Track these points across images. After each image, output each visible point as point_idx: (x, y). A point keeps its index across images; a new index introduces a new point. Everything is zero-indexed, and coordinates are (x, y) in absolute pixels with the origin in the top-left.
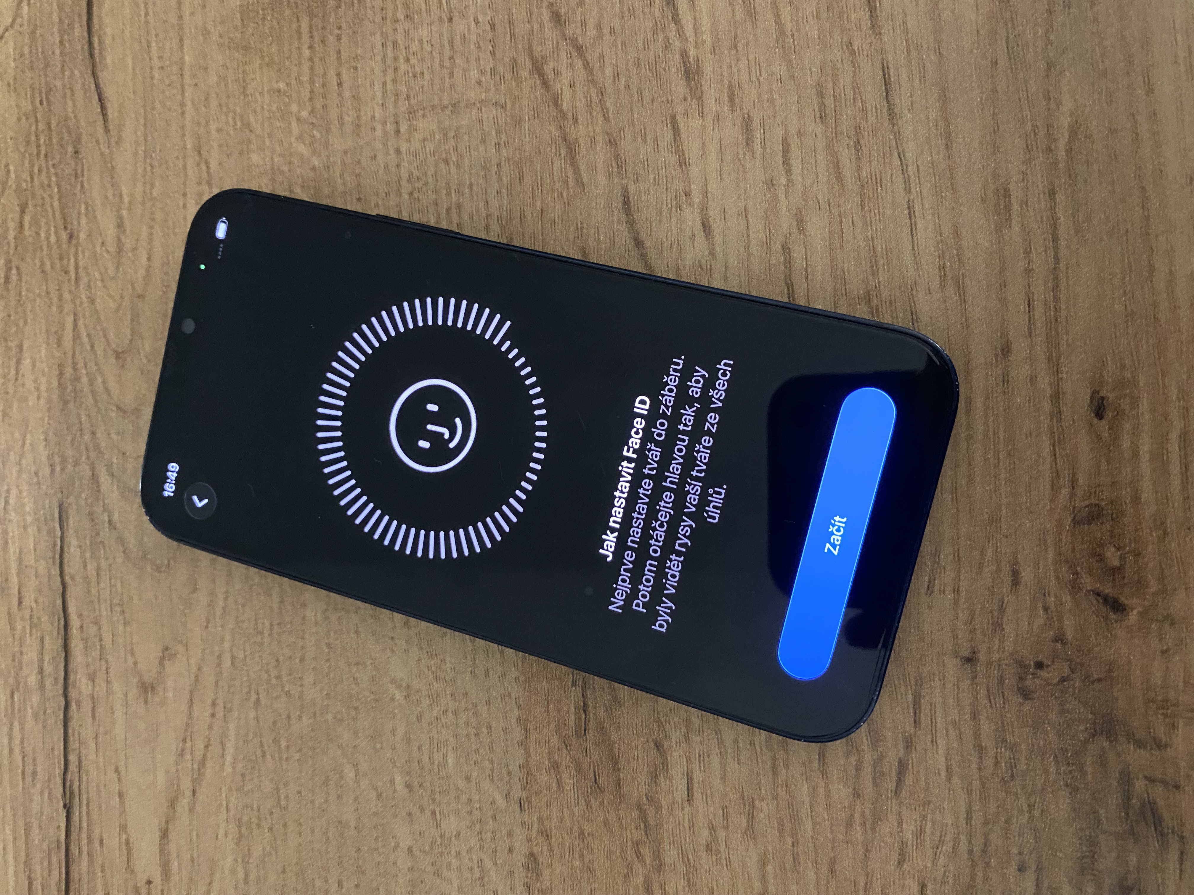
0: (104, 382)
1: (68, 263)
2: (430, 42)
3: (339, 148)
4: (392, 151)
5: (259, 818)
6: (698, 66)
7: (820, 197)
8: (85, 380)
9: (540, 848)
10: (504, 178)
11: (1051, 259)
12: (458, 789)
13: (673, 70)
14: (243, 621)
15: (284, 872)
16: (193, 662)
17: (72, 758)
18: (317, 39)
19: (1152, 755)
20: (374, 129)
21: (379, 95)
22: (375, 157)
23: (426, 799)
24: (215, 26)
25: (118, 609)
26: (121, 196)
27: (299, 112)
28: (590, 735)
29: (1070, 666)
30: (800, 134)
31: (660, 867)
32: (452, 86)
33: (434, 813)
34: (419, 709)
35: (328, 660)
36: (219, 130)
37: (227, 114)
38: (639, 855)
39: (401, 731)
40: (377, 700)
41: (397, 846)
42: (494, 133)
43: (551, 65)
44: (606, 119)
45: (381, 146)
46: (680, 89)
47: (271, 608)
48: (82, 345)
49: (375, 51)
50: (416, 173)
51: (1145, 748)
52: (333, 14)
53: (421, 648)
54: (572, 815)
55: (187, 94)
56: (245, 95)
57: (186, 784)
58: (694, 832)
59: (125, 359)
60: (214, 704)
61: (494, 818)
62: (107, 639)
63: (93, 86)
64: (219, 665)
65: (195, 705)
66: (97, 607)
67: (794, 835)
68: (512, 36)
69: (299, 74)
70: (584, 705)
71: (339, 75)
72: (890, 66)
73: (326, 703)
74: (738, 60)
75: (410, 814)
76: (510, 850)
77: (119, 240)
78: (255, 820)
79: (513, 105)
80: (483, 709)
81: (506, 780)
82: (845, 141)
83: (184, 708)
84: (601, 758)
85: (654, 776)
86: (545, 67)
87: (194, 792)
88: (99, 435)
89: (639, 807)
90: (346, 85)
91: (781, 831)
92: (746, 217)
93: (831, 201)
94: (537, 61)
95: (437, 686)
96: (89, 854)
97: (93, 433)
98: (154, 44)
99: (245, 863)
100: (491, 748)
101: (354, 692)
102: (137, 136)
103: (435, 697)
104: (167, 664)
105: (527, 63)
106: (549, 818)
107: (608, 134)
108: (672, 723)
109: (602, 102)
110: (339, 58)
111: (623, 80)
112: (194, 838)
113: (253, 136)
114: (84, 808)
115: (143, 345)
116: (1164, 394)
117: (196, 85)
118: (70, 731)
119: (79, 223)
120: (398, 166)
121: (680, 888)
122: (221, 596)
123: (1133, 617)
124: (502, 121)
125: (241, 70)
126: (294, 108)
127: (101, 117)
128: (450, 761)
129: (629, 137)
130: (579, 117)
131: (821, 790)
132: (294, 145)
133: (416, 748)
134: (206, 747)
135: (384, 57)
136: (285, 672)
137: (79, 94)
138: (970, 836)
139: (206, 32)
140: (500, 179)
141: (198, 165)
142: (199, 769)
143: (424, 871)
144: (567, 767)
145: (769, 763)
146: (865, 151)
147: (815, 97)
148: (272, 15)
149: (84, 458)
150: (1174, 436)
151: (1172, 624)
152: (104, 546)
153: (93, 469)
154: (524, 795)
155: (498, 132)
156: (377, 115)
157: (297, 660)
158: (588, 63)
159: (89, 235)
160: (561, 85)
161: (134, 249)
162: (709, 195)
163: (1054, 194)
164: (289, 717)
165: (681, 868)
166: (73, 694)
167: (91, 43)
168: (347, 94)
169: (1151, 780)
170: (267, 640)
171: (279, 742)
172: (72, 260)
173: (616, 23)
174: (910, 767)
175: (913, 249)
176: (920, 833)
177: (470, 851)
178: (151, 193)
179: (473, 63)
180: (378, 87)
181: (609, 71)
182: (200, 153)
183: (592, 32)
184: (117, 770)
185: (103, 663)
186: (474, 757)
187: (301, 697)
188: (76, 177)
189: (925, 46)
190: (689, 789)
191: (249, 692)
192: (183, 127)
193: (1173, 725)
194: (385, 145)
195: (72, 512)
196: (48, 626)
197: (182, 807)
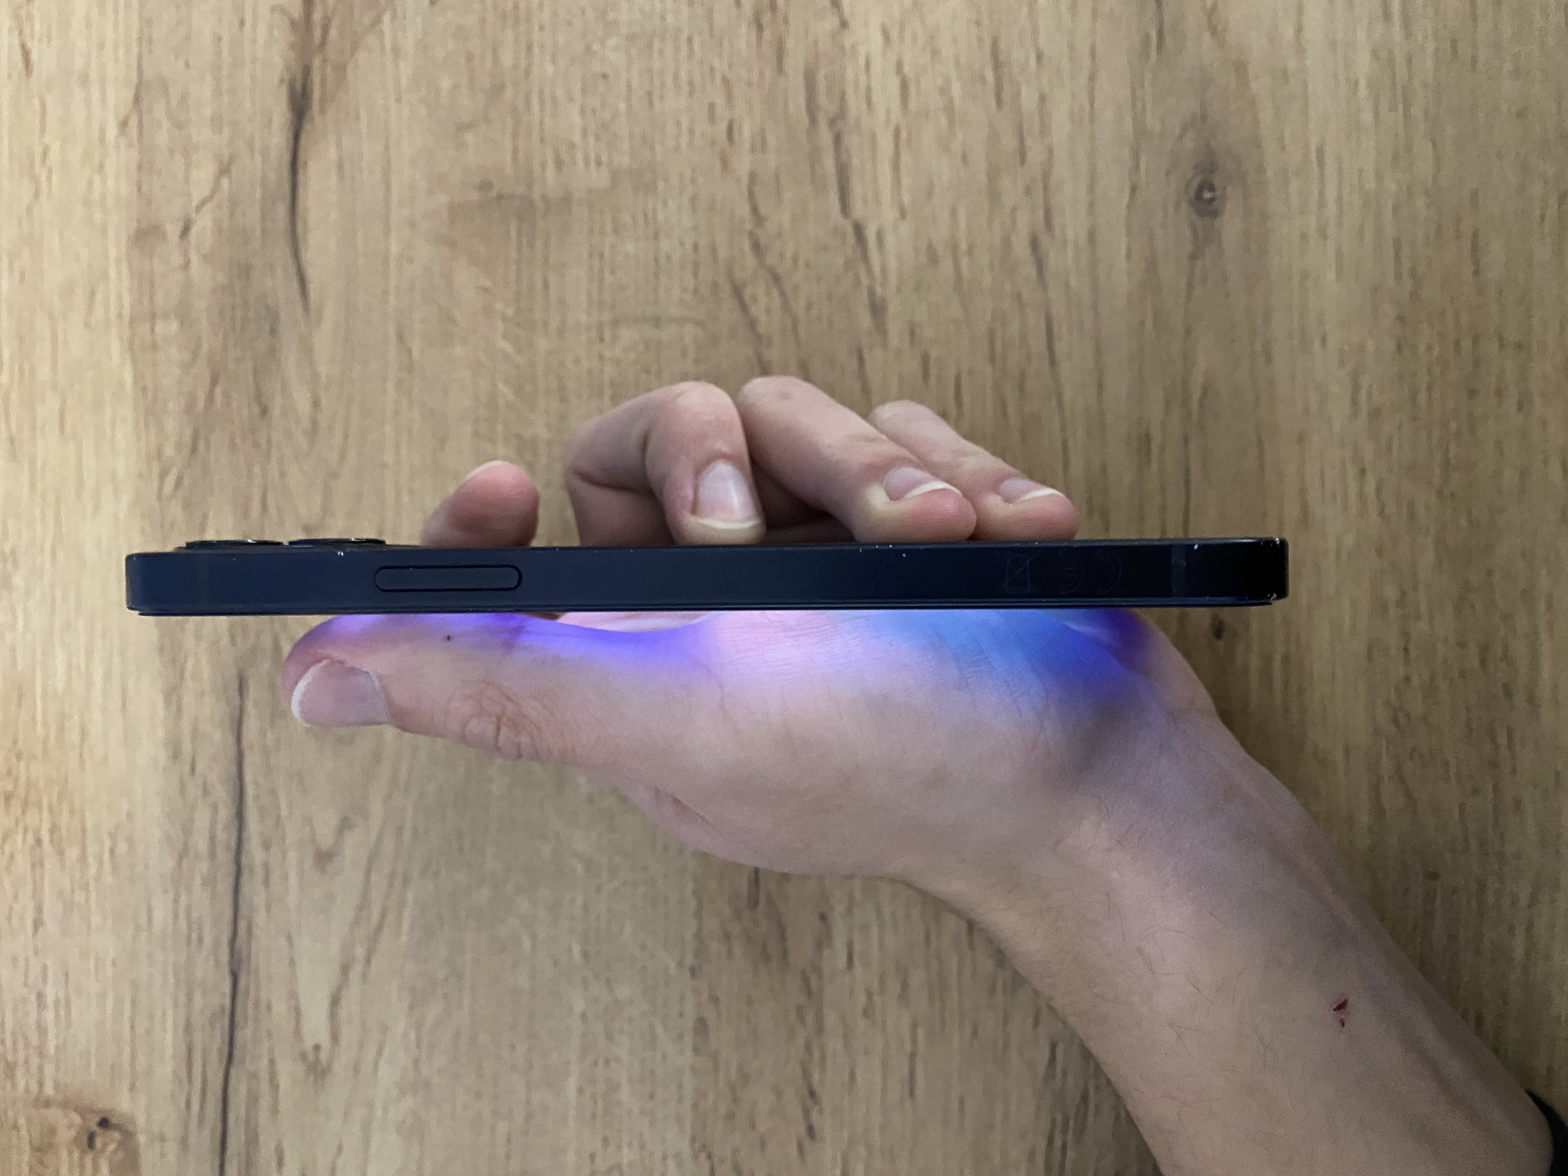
196: (222, 793)
197: (355, 973)
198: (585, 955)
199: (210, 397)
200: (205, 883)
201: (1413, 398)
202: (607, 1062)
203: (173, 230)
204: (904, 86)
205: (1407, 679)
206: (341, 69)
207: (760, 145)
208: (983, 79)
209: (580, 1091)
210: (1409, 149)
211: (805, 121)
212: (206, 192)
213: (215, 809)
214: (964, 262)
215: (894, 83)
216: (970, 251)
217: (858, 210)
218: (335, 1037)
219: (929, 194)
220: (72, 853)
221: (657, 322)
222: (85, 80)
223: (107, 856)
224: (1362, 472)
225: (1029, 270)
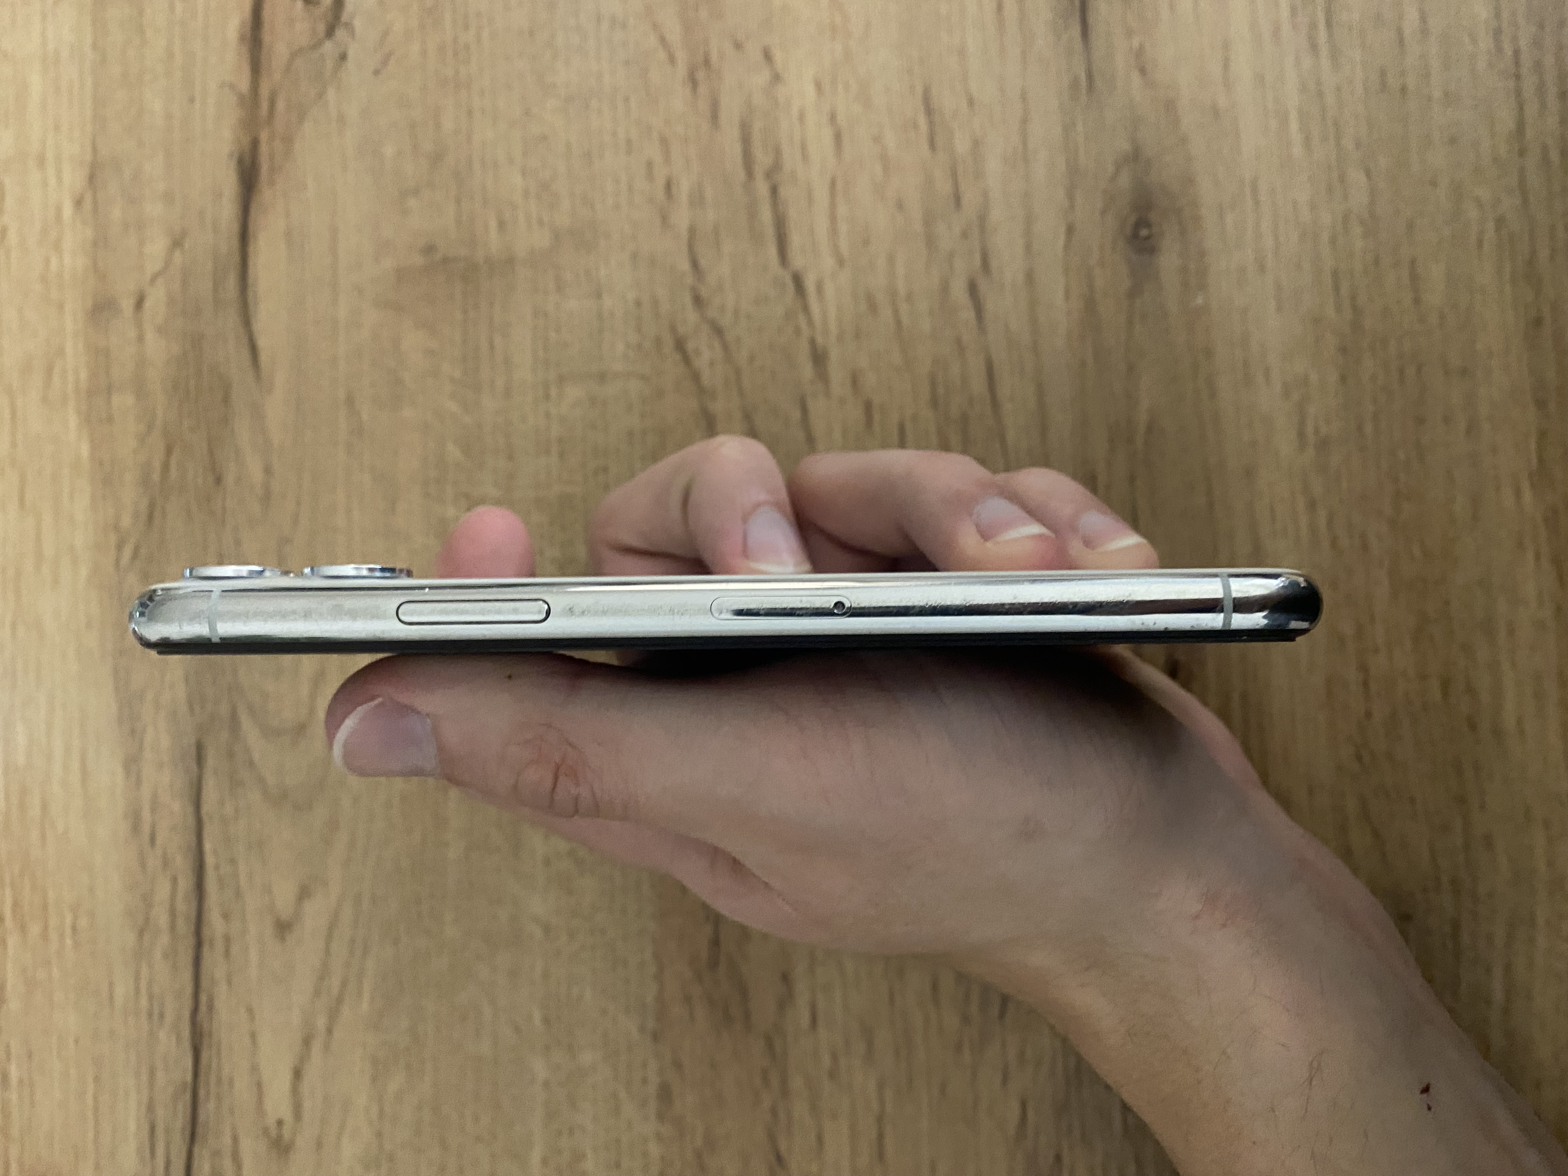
1: (215, 505)
4: (542, 415)
6: (825, 353)
9: (674, 1078)
13: (803, 354)
15: (419, 1108)
16: (333, 899)
17: (203, 998)
22: (524, 419)
23: (563, 1032)
28: (721, 968)
30: (914, 418)
34: (558, 945)
38: (767, 1083)
41: (534, 1079)
43: (693, 344)
44: (742, 395)
45: (530, 409)
47: (413, 846)
53: (560, 887)
54: (704, 1045)
55: (341, 348)
57: (321, 1022)
63: (245, 335)
64: (358, 902)
65: (333, 942)
68: (656, 315)
71: (491, 340)
72: (994, 360)
75: (546, 1048)
77: (267, 483)
81: (641, 1012)
83: (322, 945)
84: (731, 990)
85: (781, 1007)
86: (687, 345)
87: (329, 1031)
89: (767, 1037)
90: (498, 350)
91: (897, 1056)
94: (680, 338)
96: (218, 1096)
99: (381, 1100)
100: (627, 982)
103: (573, 932)
104: (305, 902)
105: (670, 341)
106: (682, 1048)
110: (491, 324)
113: (406, 392)
114: (214, 1050)
118: (202, 970)
119: (227, 466)
120: (548, 428)
127: (252, 366)
128: (587, 995)
130: (718, 393)
131: (934, 1016)
132: (446, 403)
133: (554, 983)
134: (343, 984)
139: (361, 290)
141: (350, 416)
142: (336, 1007)
143: (560, 1103)
144: (700, 1000)
145: (887, 991)
147: (928, 386)
149: (224, 698)
153: (234, 709)
154: (658, 1026)
158: (726, 344)
159: (238, 480)
161: (283, 494)
163: (1134, 481)
165: (806, 1093)
166: (206, 932)
167: (244, 293)
168: (499, 358)
181: (745, 353)
183: (729, 316)
184: (250, 1011)
185: (239, 901)
188: (226, 422)
189: (1024, 346)
190: (814, 1018)
194: (535, 408)
195: (210, 750)
196: (182, 864)
197: (317, 1046)
198: (546, 1021)
199: (166, 467)
200: (166, 956)
201: (1360, 428)
202: (571, 1131)
203: (127, 305)
204: (838, 138)
205: (1368, 715)
206: (288, 140)
207: (697, 200)
208: (916, 126)
209: (545, 1161)
210: (1342, 179)
211: (742, 175)
212: (158, 266)
213: (174, 880)
214: (904, 308)
215: (827, 134)
216: (909, 298)
217: (798, 260)
218: (298, 1113)
219: (866, 242)
220: (35, 929)
221: (602, 377)
222: (41, 161)
223: (68, 931)
224: (1312, 505)
225: (968, 314)
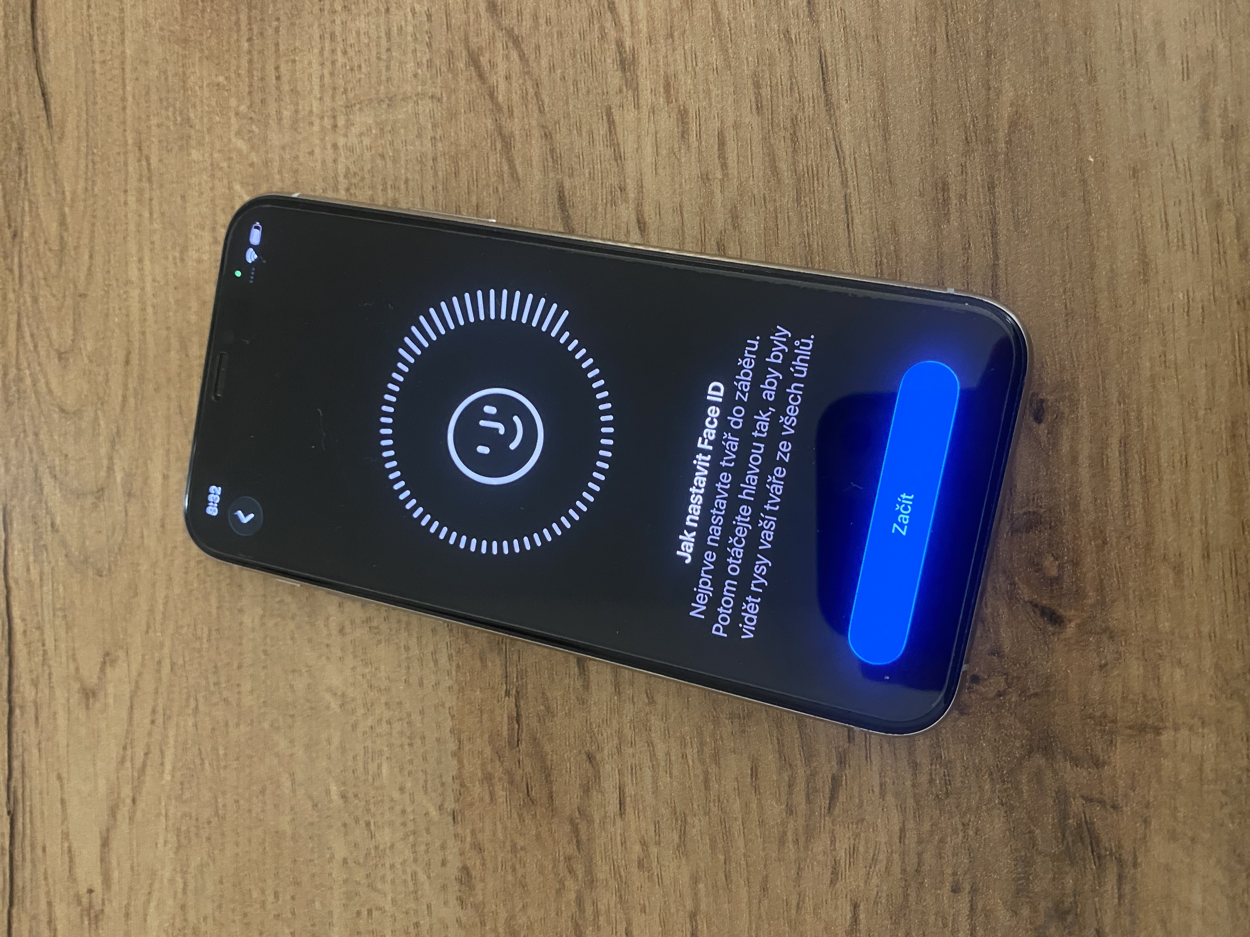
0: (47, 384)
1: (12, 261)
2: (367, 34)
3: (277, 143)
4: (329, 146)
5: (197, 827)
6: (633, 55)
7: (755, 191)
8: (28, 381)
9: (474, 862)
10: (440, 173)
11: (990, 255)
12: (392, 800)
13: (609, 61)
14: (182, 627)
15: (221, 882)
16: (135, 667)
17: (16, 764)
18: (256, 31)
19: (1090, 773)
20: (311, 124)
21: (317, 88)
22: (312, 153)
23: (361, 809)
24: (156, 19)
25: (60, 613)
26: (63, 193)
27: (238, 106)
28: (523, 746)
29: (1006, 679)
30: (736, 126)
31: (591, 882)
32: (389, 79)
33: (368, 824)
34: (355, 718)
35: (265, 667)
36: (159, 126)
37: (167, 109)
38: (571, 871)
39: (336, 741)
40: (312, 708)
41: (332, 857)
42: (430, 126)
43: (487, 55)
44: (541, 111)
45: (317, 142)
46: (615, 79)
47: (210, 613)
48: (25, 344)
49: (313, 43)
50: (353, 169)
51: (1082, 767)
52: (271, 6)
53: (355, 657)
54: (505, 828)
55: (128, 88)
56: (185, 90)
57: (126, 791)
58: (626, 848)
59: (68, 359)
60: (154, 711)
61: (428, 831)
62: (50, 644)
63: (37, 80)
64: (158, 671)
65: (135, 711)
66: (39, 611)
67: (726, 853)
68: (449, 27)
69: (238, 67)
70: (518, 715)
71: (277, 68)
72: (828, 55)
73: (262, 711)
74: (674, 50)
75: (345, 825)
76: (444, 863)
77: (62, 238)
78: (193, 829)
79: (449, 98)
80: (416, 718)
81: (439, 791)
82: (782, 133)
83: (124, 714)
84: (533, 770)
85: (586, 790)
86: (481, 58)
87: (134, 801)
88: (42, 436)
89: (572, 821)
90: (285, 79)
91: (713, 847)
92: (681, 213)
93: (767, 196)
94: (473, 51)
95: (372, 694)
96: (33, 861)
97: (36, 434)
98: (95, 38)
99: (184, 873)
100: (425, 759)
101: (290, 700)
102: (79, 132)
103: (369, 705)
104: (108, 669)
105: (463, 55)
106: (482, 830)
107: (543, 127)
108: (605, 735)
109: (537, 95)
110: (277, 51)
111: (559, 71)
112: (135, 847)
113: (193, 132)
114: (28, 815)
115: (85, 345)
116: (1104, 396)
117: (137, 79)
118: (14, 736)
119: (23, 221)
120: (335, 161)
121: (612, 904)
122: (161, 601)
123: (1071, 628)
124: (438, 115)
125: (180, 64)
126: (233, 102)
127: (44, 113)
128: (384, 771)
129: (564, 130)
130: (515, 109)
131: (754, 806)
132: (234, 140)
133: (351, 757)
134: (146, 754)
135: (322, 49)
136: (223, 679)
137: (23, 90)
138: (903, 854)
139: (147, 25)
140: (436, 174)
141: (139, 161)
142: (139, 778)
143: (359, 883)
144: (500, 779)
145: (701, 778)
146: (802, 143)
147: (752, 87)
148: (212, 7)
149: (27, 459)
150: (1114, 441)
151: (1111, 637)
152: (46, 550)
153: (36, 471)
154: (457, 807)
155: (434, 126)
156: (315, 109)
157: (235, 666)
158: (524, 54)
159: (33, 233)
160: (498, 79)
161: (76, 248)
162: (644, 190)
163: (994, 188)
164: (227, 724)
165: (613, 884)
166: (17, 698)
167: (34, 37)
168: (286, 88)
169: (1089, 800)
170: (205, 645)
171: (217, 750)
172: (16, 260)
173: (553, 13)
174: (844, 783)
175: (850, 246)
176: (853, 851)
177: (403, 863)
178: (93, 189)
179: (410, 55)
180: (316, 81)
181: (544, 63)
182: (140, 149)
183: (527, 23)
184: (59, 777)
185: (46, 668)
186: (408, 768)
187: (238, 705)
188: (20, 175)
189: (863, 34)
190: (622, 803)
191: (188, 699)
192: (124, 123)
193: (1112, 741)
194: (322, 140)
195: (16, 515)
